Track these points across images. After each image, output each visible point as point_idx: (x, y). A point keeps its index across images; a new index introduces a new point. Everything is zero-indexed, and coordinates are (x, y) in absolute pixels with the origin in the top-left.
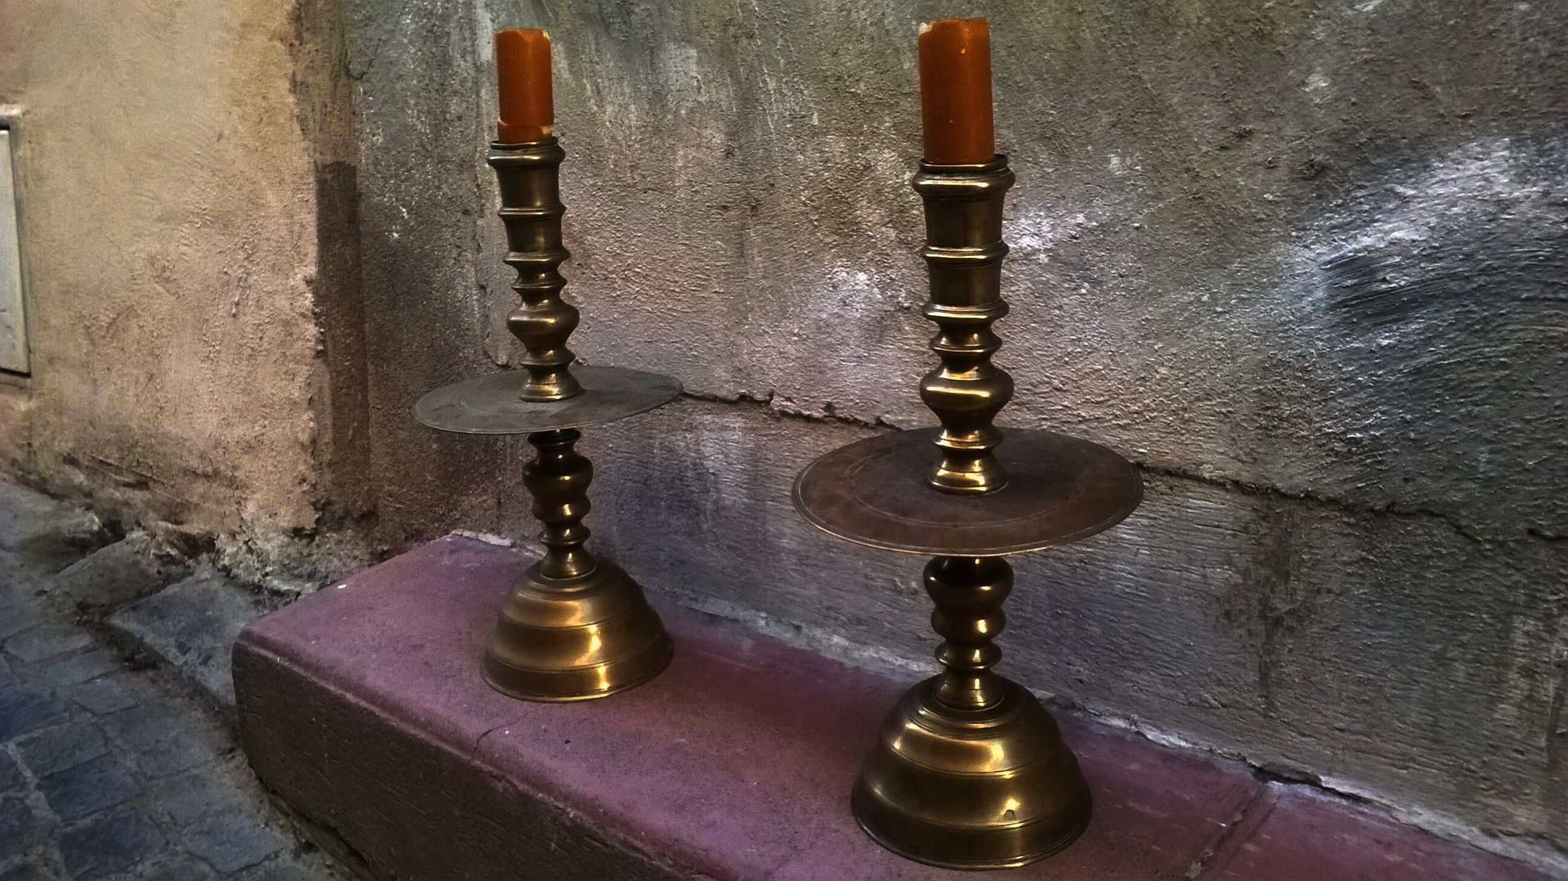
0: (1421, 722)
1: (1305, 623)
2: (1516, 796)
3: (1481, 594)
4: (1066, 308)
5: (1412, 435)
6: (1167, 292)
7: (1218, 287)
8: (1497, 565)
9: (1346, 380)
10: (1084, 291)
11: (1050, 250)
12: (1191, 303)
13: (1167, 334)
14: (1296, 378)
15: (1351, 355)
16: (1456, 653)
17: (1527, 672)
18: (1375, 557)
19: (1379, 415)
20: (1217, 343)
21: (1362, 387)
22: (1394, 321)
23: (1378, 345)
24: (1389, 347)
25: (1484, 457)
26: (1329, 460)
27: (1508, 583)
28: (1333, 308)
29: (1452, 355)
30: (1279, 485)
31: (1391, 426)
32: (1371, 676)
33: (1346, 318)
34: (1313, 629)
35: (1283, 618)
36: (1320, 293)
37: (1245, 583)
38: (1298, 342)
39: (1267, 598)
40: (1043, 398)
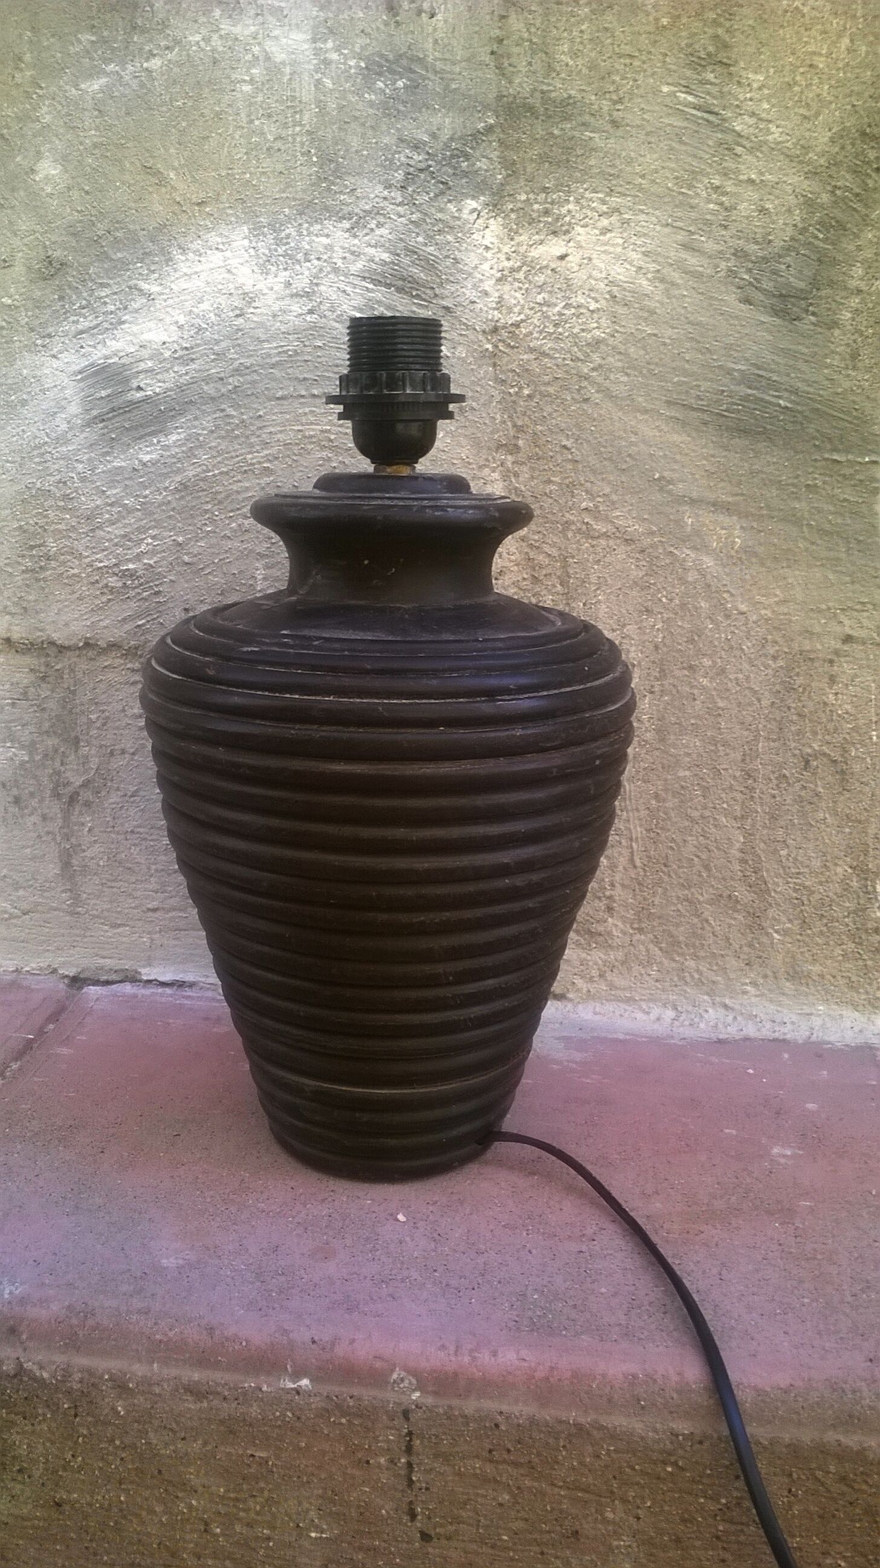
1: (103, 793)
5: (186, 558)
9: (111, 505)
14: (59, 508)
15: (115, 476)
19: (150, 541)
21: (130, 511)
22: (153, 434)
23: (141, 461)
24: (154, 463)
26: (104, 599)
28: (88, 424)
29: (215, 466)
30: (55, 636)
31: (164, 551)
33: (104, 435)
34: (111, 801)
35: (78, 794)
36: (74, 408)
37: (32, 760)
38: (56, 467)
39: (58, 773)
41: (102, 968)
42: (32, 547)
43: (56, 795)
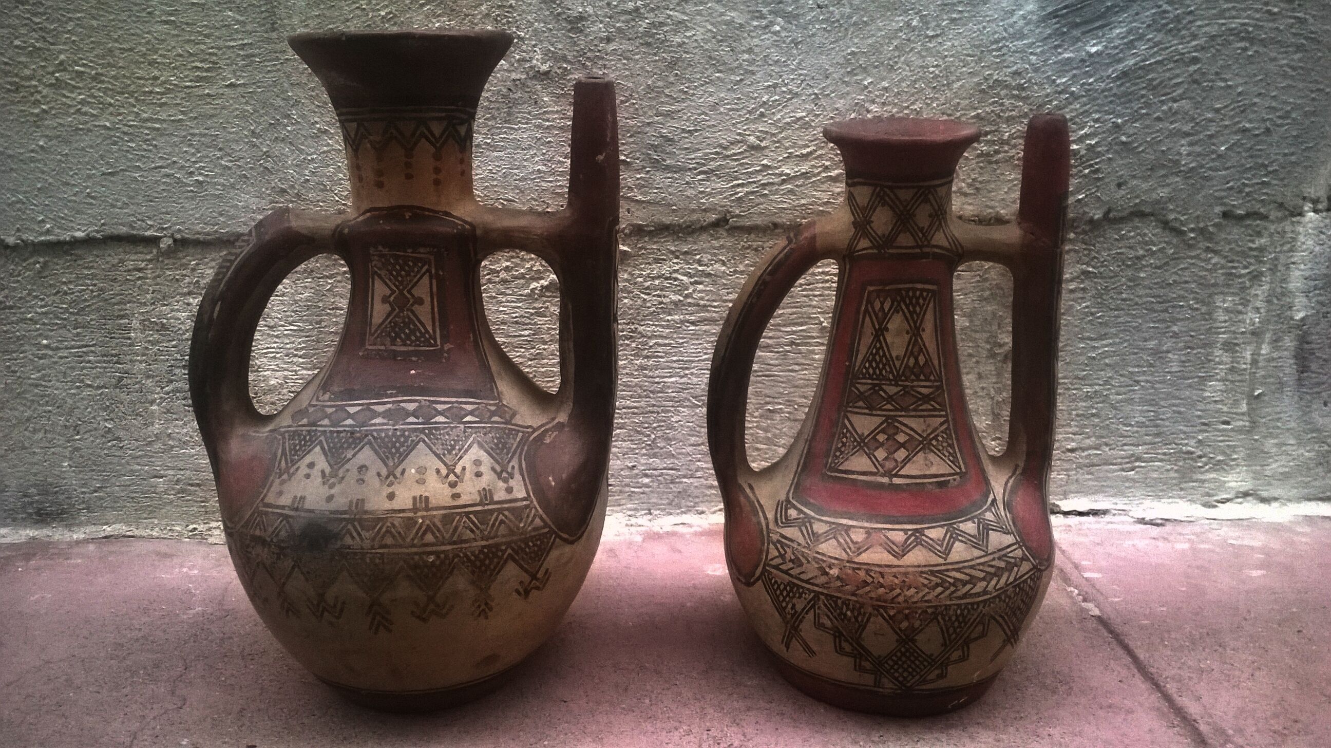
0: (1144, 420)
2: (1227, 465)
3: (1186, 282)
4: (756, 50)
5: (1124, 139)
6: (873, 20)
7: (926, 7)
8: (1198, 252)
9: (1060, 93)
10: (778, 28)
12: (900, 29)
13: (876, 67)
14: (1014, 96)
15: (1063, 67)
16: (1169, 344)
17: (1229, 347)
18: (1093, 267)
19: (1092, 124)
20: (931, 69)
21: (1075, 97)
22: (1100, 28)
23: (1088, 53)
24: (1098, 53)
25: (1184, 150)
27: (1210, 267)
28: (1044, 19)
29: (1153, 56)
31: (1104, 132)
32: (1097, 387)
33: (1057, 29)
36: (1031, 6)
38: (1012, 59)
40: (736, 160)
43: (992, 355)
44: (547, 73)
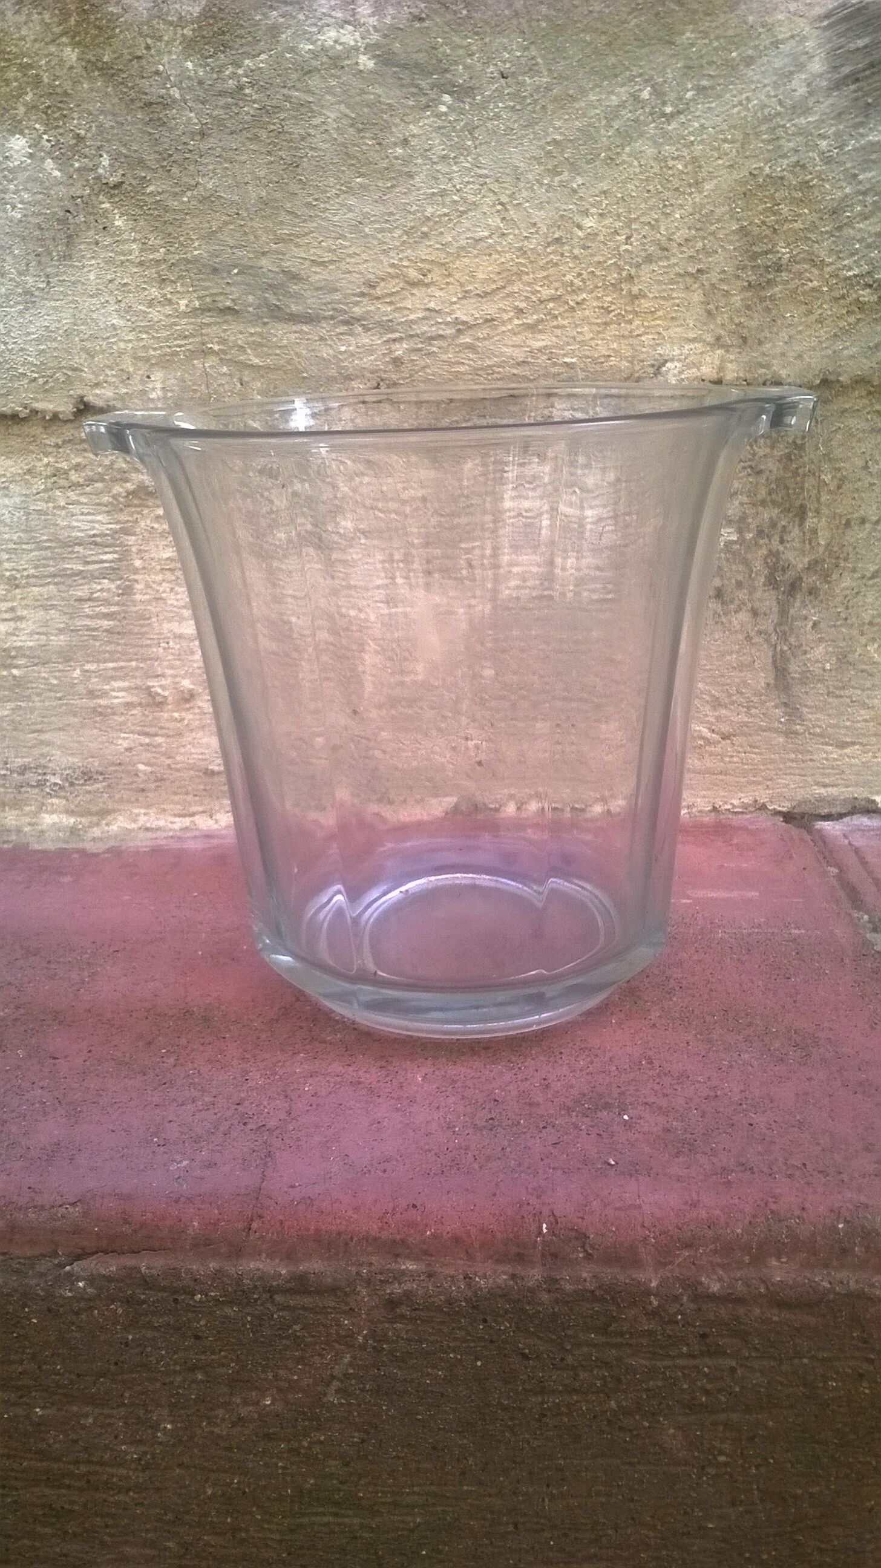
1: (834, 576)
4: (414, 142)
7: (662, 74)
10: (443, 109)
11: (377, 46)
12: (624, 105)
14: (795, 200)
15: (870, 155)
20: (670, 163)
26: (851, 319)
34: (844, 585)
35: (800, 578)
36: (817, 66)
37: (742, 540)
38: (791, 145)
39: (777, 555)
40: (391, 303)
41: (821, 799)
42: (754, 256)
43: (772, 582)
44: (118, 186)
